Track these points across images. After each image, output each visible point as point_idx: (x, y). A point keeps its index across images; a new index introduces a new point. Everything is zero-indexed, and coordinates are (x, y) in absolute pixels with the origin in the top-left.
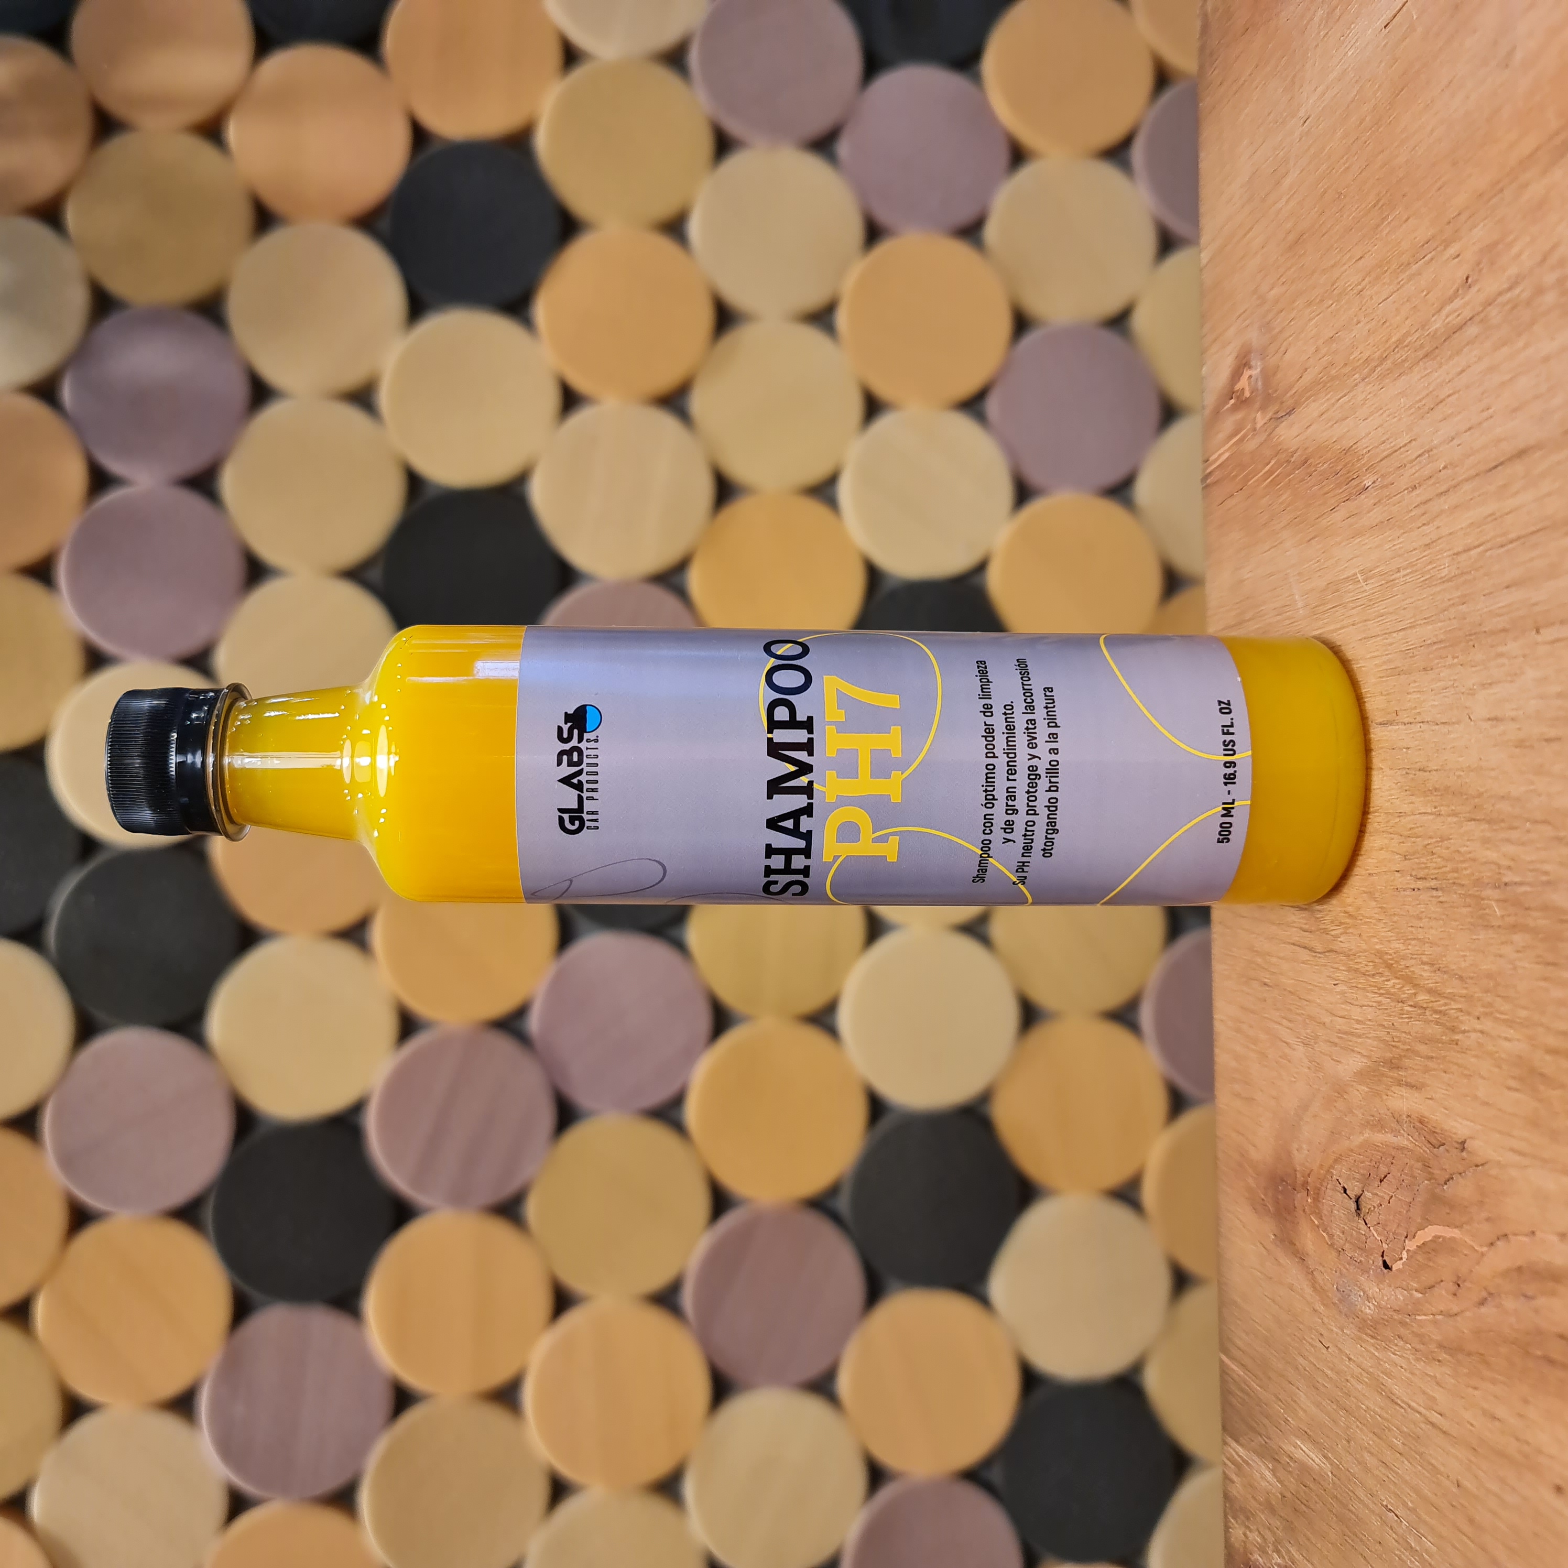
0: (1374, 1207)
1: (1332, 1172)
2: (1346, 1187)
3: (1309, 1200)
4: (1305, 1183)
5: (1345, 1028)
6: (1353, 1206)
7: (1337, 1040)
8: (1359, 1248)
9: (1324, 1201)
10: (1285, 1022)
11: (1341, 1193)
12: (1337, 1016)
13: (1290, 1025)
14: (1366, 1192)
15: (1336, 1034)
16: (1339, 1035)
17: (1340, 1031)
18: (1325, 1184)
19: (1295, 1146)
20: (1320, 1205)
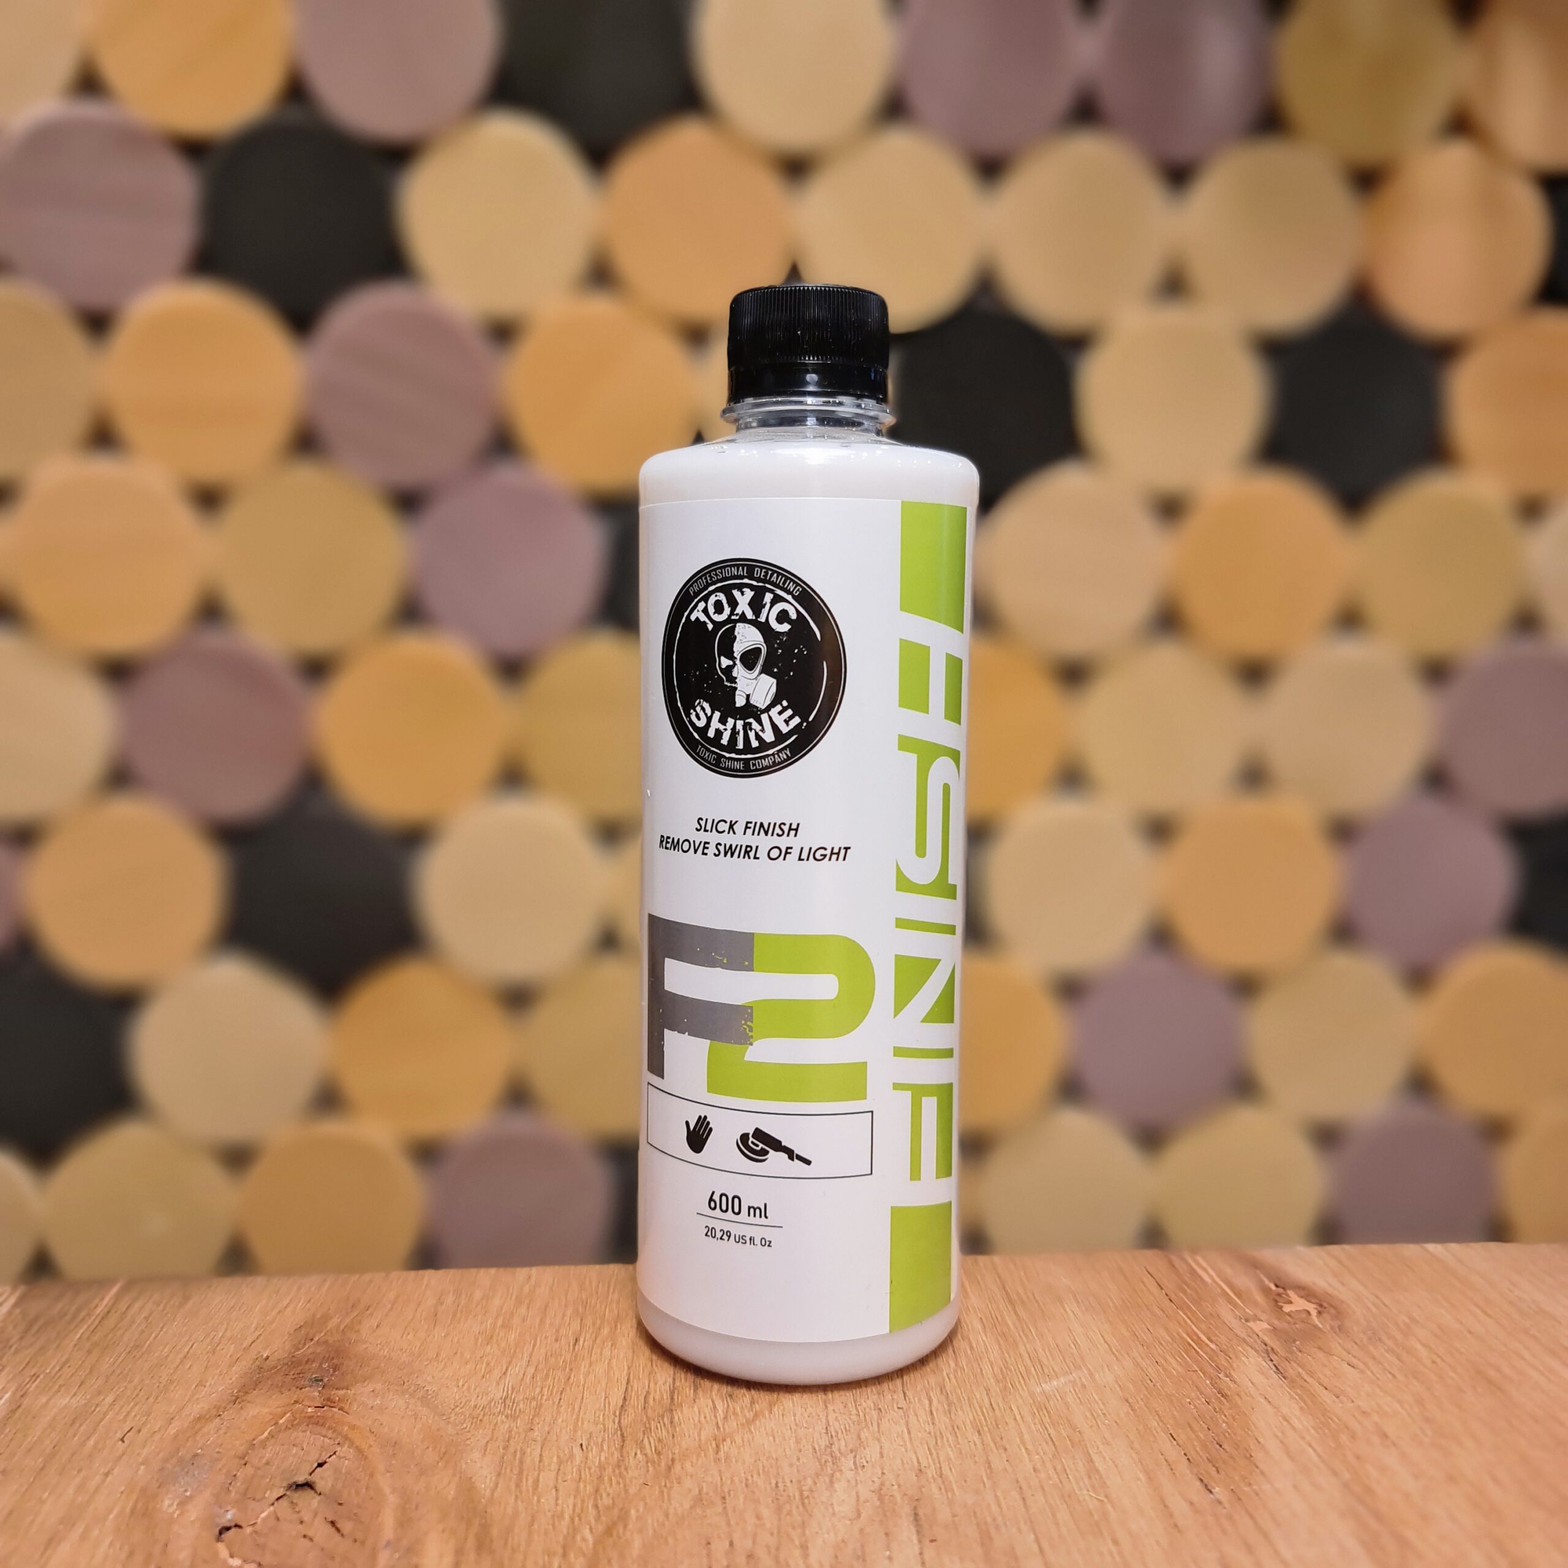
0: (298, 1512)
1: (344, 1443)
2: (325, 1466)
3: (310, 1410)
4: (329, 1402)
5: (528, 1460)
6: (301, 1479)
7: (511, 1449)
8: (247, 1489)
9: (308, 1432)
10: (531, 1370)
11: (317, 1460)
12: (542, 1448)
13: (528, 1379)
14: (318, 1498)
15: (519, 1448)
16: (518, 1453)
17: (523, 1453)
18: (330, 1434)
19: (378, 1386)
20: (303, 1427)
